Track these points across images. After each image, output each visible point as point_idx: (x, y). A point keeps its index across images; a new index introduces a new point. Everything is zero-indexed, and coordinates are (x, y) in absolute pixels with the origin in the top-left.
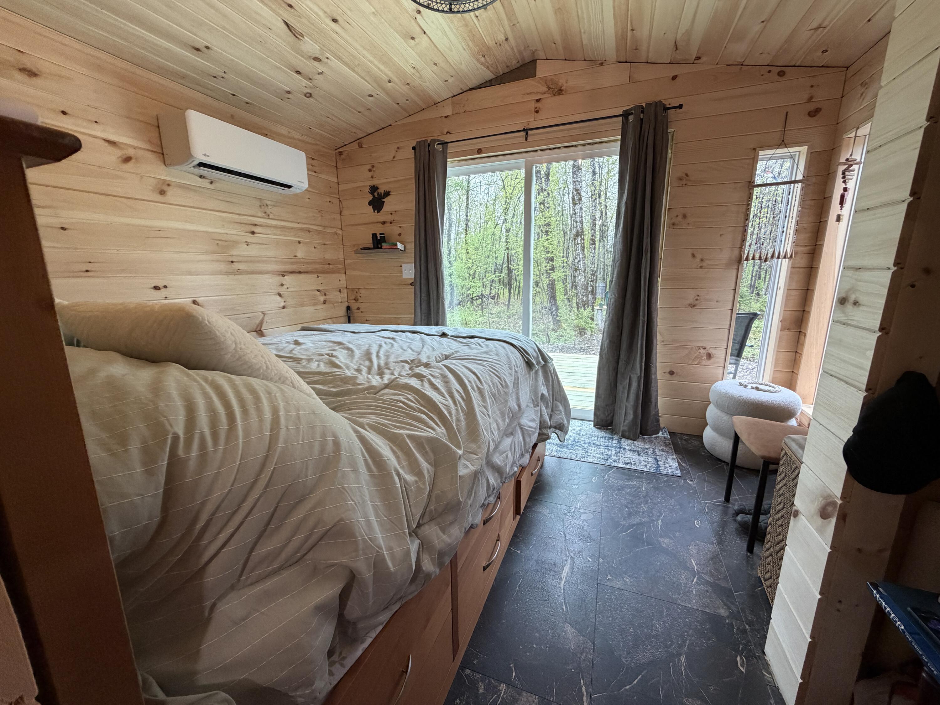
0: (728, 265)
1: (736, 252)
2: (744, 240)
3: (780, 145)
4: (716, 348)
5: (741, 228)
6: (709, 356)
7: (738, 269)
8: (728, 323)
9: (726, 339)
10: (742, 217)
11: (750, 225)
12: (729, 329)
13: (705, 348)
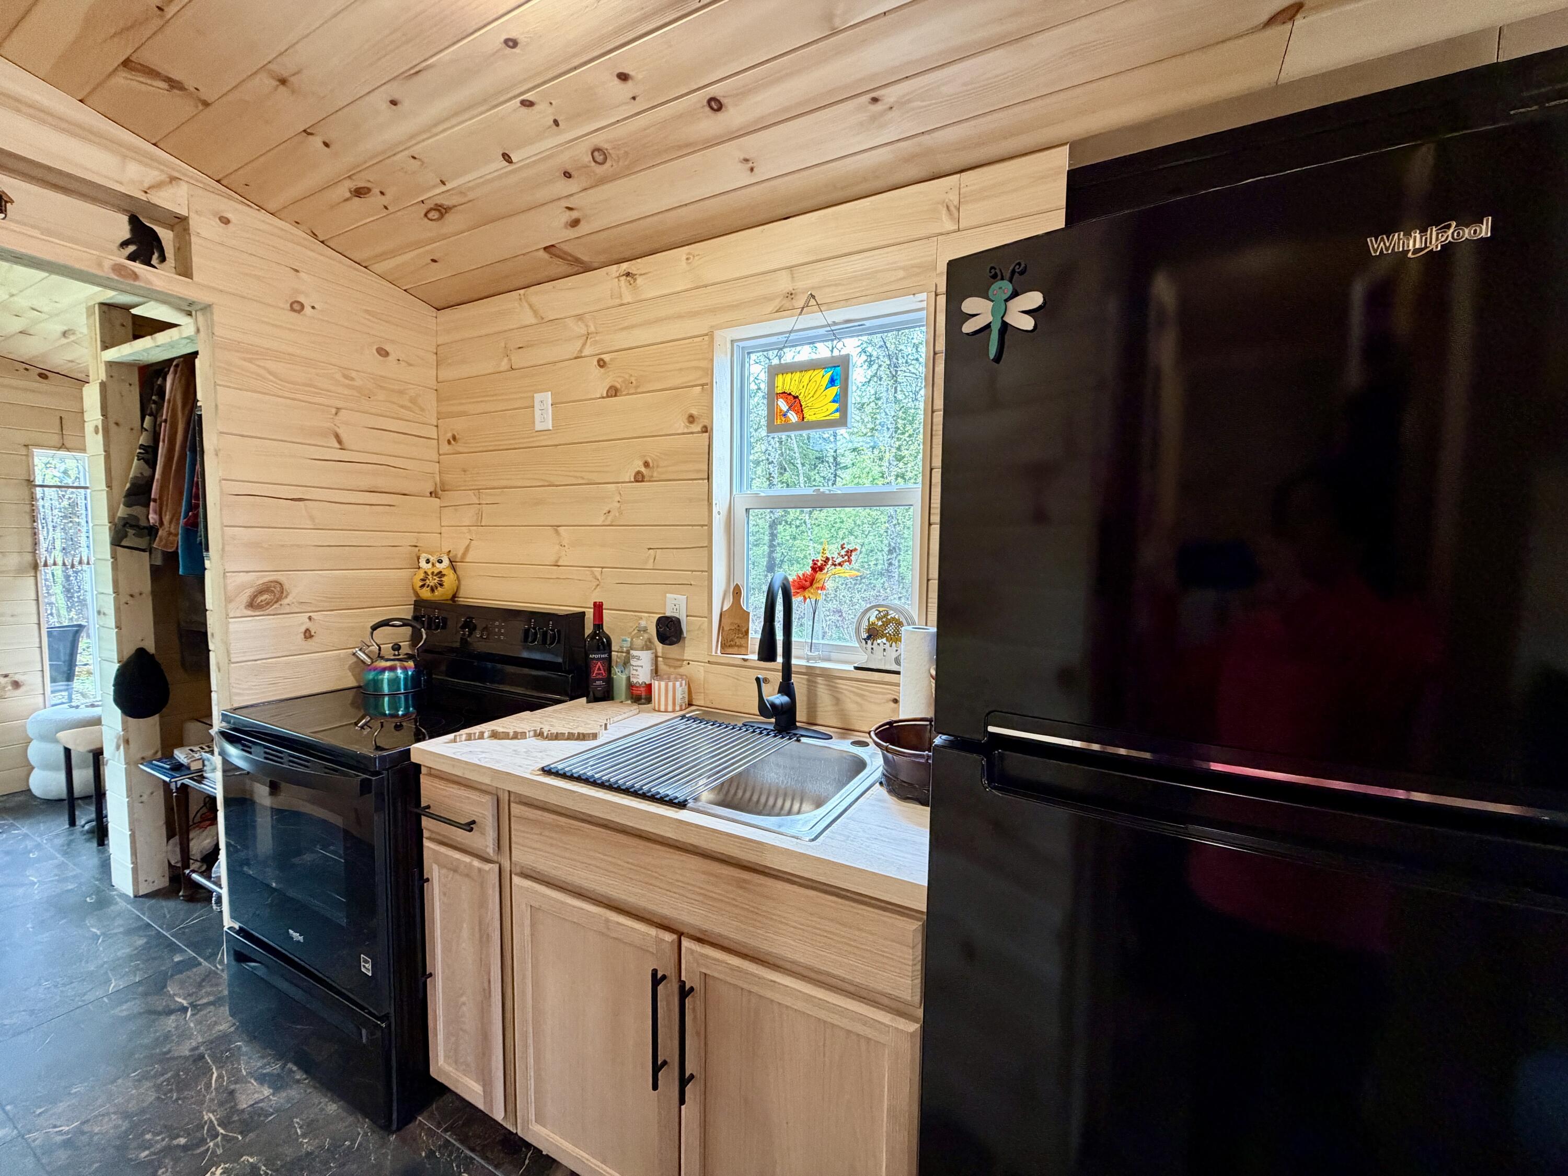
0: (20, 571)
1: (28, 558)
2: (36, 544)
3: (60, 448)
4: (24, 673)
5: (30, 531)
6: (16, 685)
7: (36, 577)
8: (37, 640)
9: (39, 659)
10: (27, 518)
11: (40, 527)
12: (41, 647)
13: (6, 676)
